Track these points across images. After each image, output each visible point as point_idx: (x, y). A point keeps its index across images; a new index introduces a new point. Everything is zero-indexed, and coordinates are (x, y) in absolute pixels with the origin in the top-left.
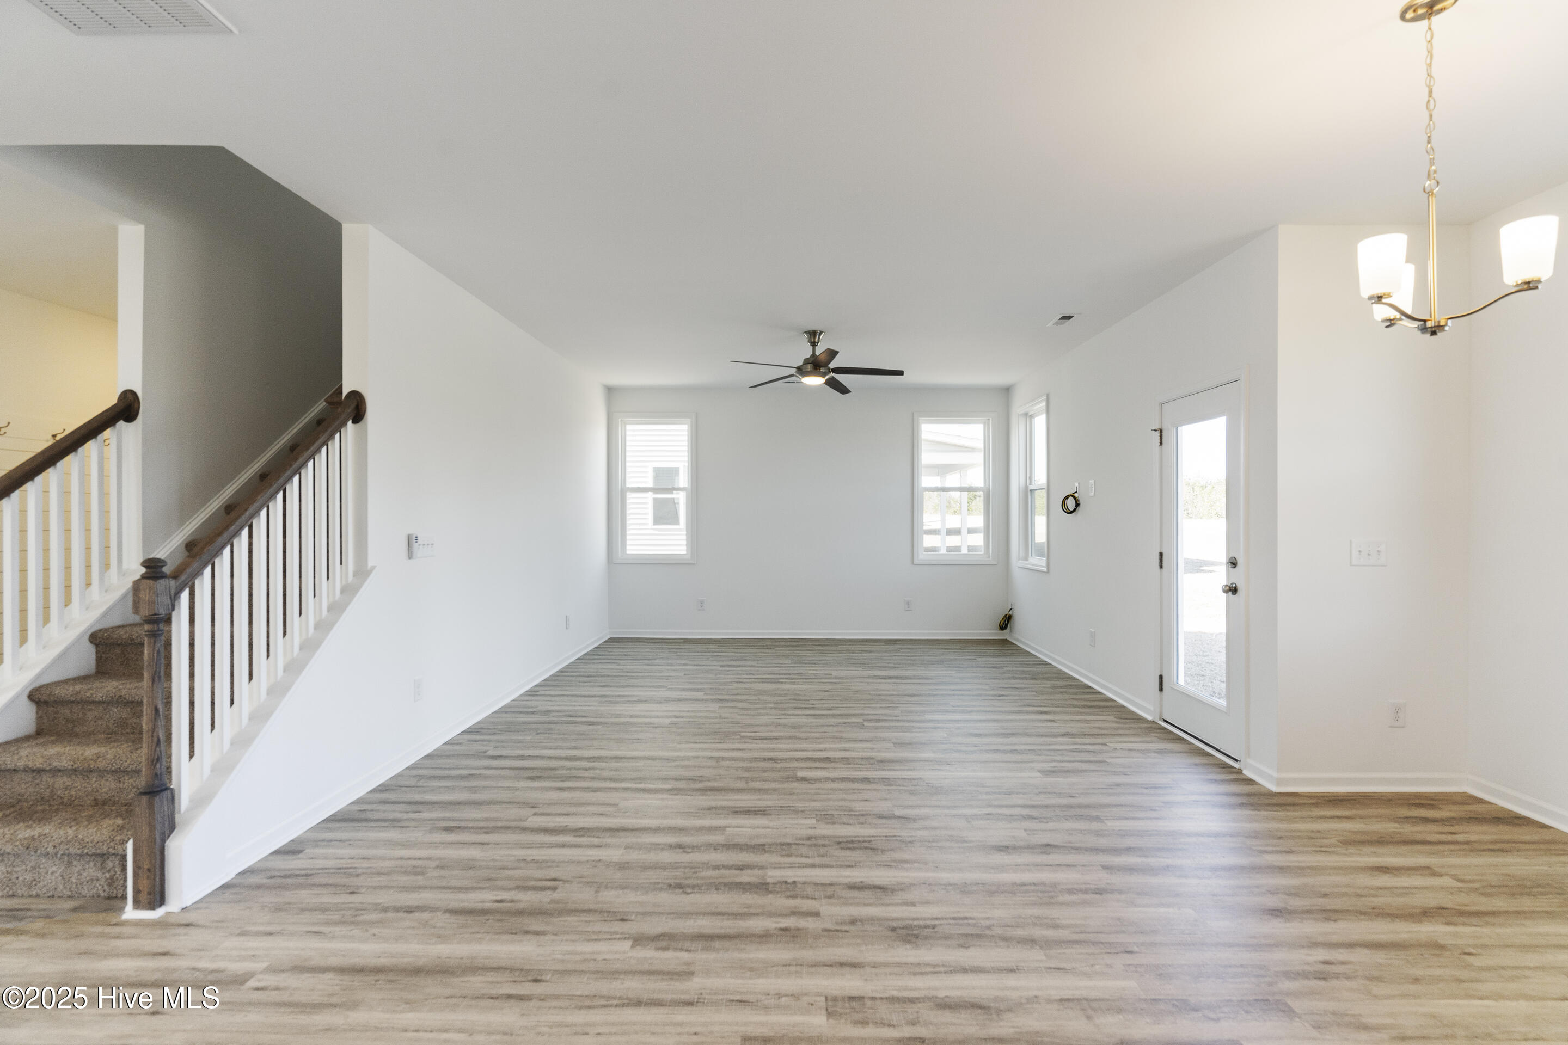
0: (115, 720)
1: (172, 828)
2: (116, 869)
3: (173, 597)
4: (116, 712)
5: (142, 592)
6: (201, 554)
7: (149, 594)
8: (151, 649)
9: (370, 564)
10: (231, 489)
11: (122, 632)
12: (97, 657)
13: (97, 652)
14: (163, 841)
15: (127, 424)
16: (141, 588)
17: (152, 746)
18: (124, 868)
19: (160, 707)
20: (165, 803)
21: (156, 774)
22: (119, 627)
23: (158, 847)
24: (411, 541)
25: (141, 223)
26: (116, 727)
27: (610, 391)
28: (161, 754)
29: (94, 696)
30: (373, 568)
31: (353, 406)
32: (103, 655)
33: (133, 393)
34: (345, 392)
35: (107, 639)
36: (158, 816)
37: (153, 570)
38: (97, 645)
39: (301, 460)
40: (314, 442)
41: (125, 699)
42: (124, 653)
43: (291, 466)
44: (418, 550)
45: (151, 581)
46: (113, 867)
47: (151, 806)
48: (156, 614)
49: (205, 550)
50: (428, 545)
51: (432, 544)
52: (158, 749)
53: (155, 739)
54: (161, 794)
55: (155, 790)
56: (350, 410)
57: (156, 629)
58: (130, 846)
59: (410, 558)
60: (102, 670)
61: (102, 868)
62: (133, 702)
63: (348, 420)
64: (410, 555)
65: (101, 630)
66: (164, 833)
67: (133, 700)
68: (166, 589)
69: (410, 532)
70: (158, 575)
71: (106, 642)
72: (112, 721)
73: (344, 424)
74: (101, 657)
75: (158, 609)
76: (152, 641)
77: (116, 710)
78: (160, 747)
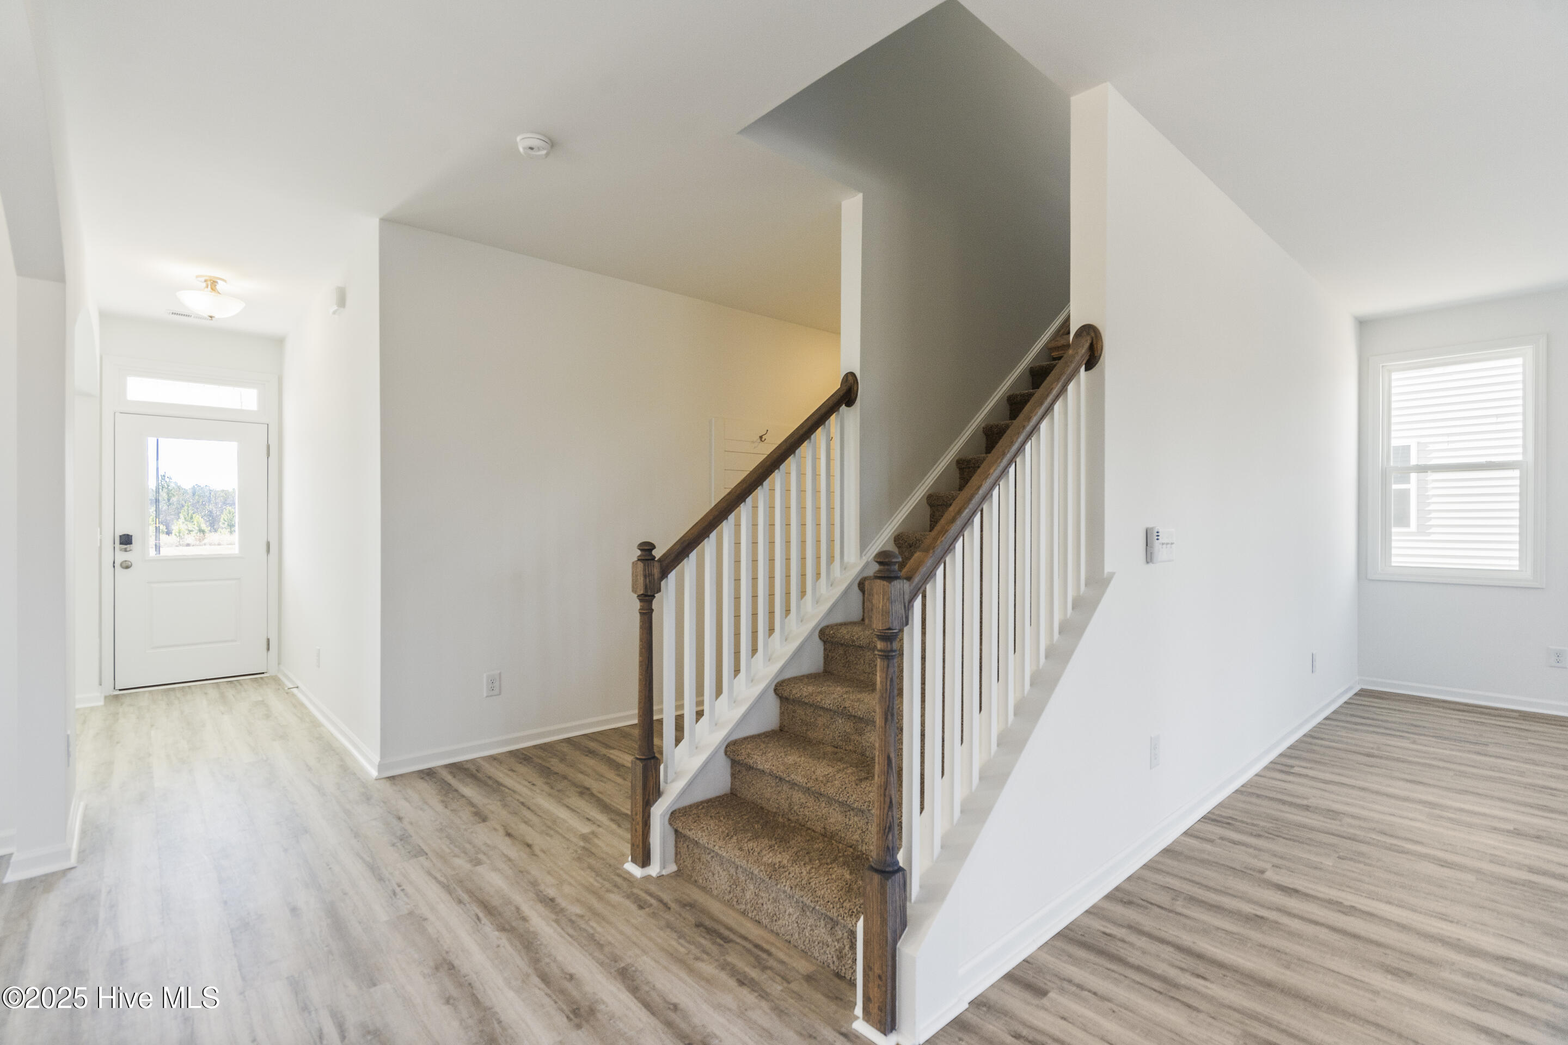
0: (840, 733)
1: (904, 925)
2: (846, 943)
3: (907, 605)
4: (842, 725)
5: (876, 596)
6: (934, 548)
7: (883, 600)
8: (884, 675)
9: (1108, 569)
10: (931, 478)
11: (844, 631)
12: (824, 654)
13: (825, 649)
14: (895, 942)
15: (847, 408)
16: (875, 590)
17: (884, 808)
18: (853, 947)
19: (892, 755)
20: (897, 890)
21: (888, 848)
22: (841, 625)
23: (889, 949)
24: (1150, 537)
25: (859, 191)
26: (841, 740)
27: (1364, 324)
28: (893, 821)
29: (823, 702)
30: (1112, 575)
31: (1087, 345)
32: (830, 654)
33: (852, 374)
34: (1073, 329)
35: (833, 637)
36: (890, 907)
37: (886, 567)
38: (825, 642)
39: (1034, 420)
40: (1048, 395)
41: (849, 710)
42: (845, 655)
43: (1024, 427)
44: (1161, 552)
45: (885, 583)
46: (842, 938)
47: (883, 887)
48: (889, 629)
49: (939, 542)
50: (1167, 544)
51: (1172, 544)
52: (890, 813)
53: (888, 800)
54: (893, 878)
55: (887, 870)
56: (1083, 350)
57: (889, 649)
58: (860, 924)
59: (1148, 562)
60: (828, 673)
61: (832, 932)
62: (855, 717)
63: (1080, 367)
64: (1149, 557)
65: (828, 626)
66: (895, 932)
67: (856, 714)
68: (900, 595)
69: (1150, 526)
70: (892, 575)
71: (832, 640)
72: (837, 732)
73: (1076, 371)
74: (828, 655)
75: (892, 623)
76: (886, 663)
77: (840, 721)
78: (892, 812)
